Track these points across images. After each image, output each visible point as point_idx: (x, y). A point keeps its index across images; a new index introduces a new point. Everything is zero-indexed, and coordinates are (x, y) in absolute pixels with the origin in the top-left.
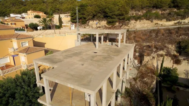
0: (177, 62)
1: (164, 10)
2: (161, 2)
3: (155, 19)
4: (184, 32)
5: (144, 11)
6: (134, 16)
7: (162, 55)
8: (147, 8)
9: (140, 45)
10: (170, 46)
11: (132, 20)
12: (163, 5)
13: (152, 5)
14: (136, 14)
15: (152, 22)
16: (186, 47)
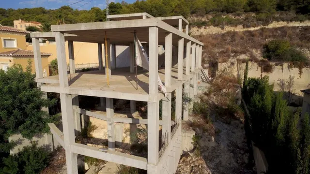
0: (267, 69)
1: (238, 15)
2: (233, 4)
3: (227, 25)
4: (271, 34)
5: (210, 17)
6: (196, 23)
7: (244, 61)
8: (214, 12)
9: (210, 52)
10: (254, 51)
11: (193, 27)
12: (237, 7)
13: (221, 8)
14: (198, 20)
15: (223, 28)
16: (277, 48)
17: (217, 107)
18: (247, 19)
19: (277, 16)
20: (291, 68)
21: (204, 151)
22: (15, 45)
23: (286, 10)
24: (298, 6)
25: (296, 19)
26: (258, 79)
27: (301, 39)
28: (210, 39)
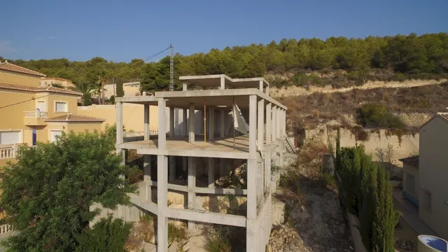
0: (362, 137)
1: (326, 73)
2: (318, 59)
3: (313, 85)
4: (364, 96)
5: (291, 75)
6: (274, 81)
7: (335, 128)
8: (296, 69)
9: (295, 118)
10: (346, 116)
11: (271, 87)
12: (323, 64)
13: (304, 65)
14: (276, 78)
15: (307, 89)
16: (371, 112)
17: (307, 179)
18: (336, 77)
19: (373, 74)
20: (389, 135)
21: (296, 223)
22: (65, 109)
23: (382, 68)
24: (396, 63)
25: (395, 79)
26: (353, 149)
27: (399, 102)
28: (294, 102)
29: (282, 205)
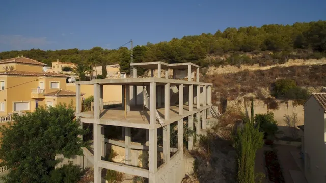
0: (273, 106)
1: (256, 54)
2: (249, 44)
3: (244, 64)
4: (281, 73)
5: (228, 56)
6: (214, 62)
7: (251, 99)
8: (232, 51)
9: (222, 91)
10: (263, 89)
11: (211, 66)
12: (254, 47)
13: (239, 48)
14: (216, 59)
15: (239, 67)
17: (220, 140)
18: (264, 57)
19: (294, 53)
20: (296, 105)
23: (303, 48)
24: (315, 44)
25: (313, 57)
26: (265, 116)
27: (310, 78)
28: (223, 79)
29: (192, 160)
